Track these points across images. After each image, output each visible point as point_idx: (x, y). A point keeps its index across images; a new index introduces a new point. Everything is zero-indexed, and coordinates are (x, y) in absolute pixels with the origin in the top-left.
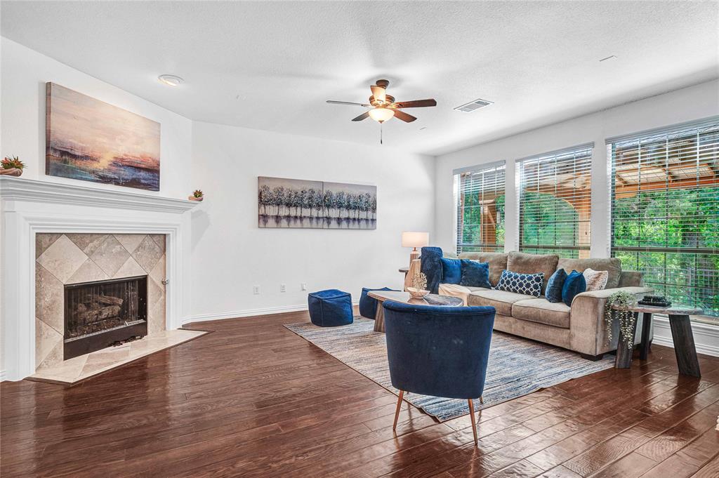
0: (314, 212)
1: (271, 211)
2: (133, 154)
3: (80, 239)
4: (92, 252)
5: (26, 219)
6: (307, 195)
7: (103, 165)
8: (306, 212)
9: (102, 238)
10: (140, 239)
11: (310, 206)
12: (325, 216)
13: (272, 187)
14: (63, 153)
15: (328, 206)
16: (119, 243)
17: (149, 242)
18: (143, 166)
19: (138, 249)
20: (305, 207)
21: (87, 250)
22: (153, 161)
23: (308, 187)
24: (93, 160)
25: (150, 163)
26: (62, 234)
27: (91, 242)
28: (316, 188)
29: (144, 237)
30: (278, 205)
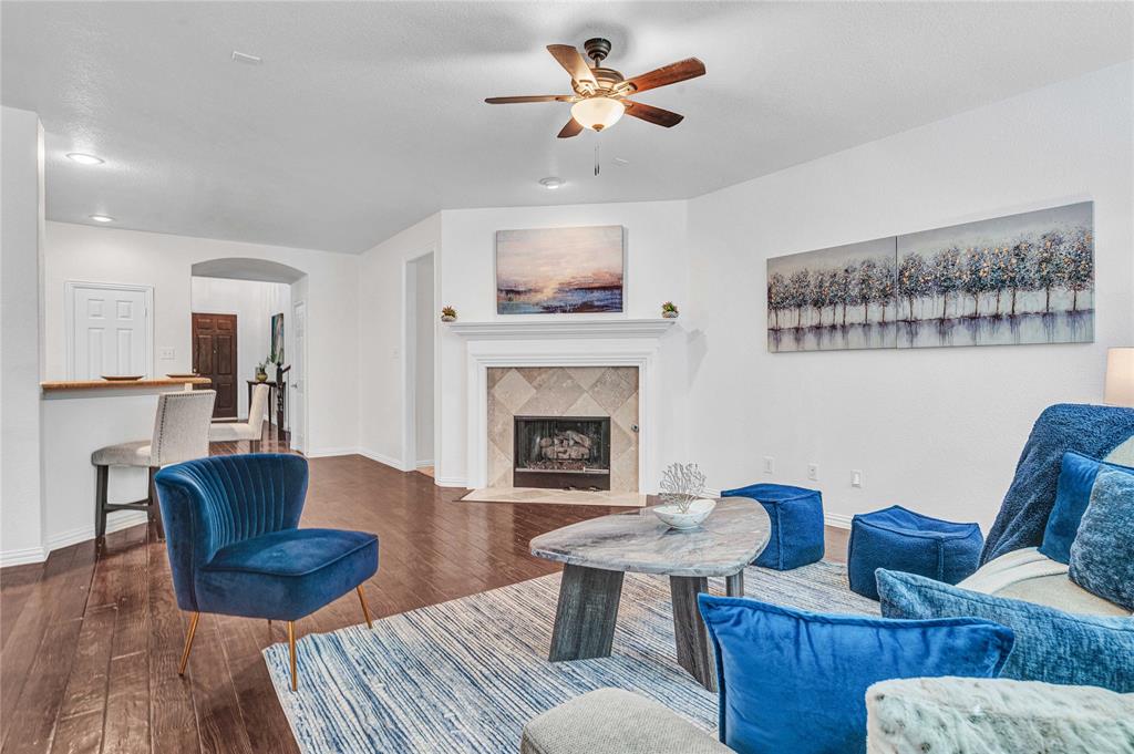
0: (875, 312)
1: (788, 319)
2: (584, 275)
3: (528, 372)
4: (541, 385)
5: (474, 355)
6: (857, 275)
7: (547, 295)
8: (855, 314)
9: (551, 372)
10: (598, 373)
11: (865, 299)
12: (901, 317)
13: (788, 274)
14: (508, 292)
15: (910, 293)
16: (570, 377)
17: (610, 377)
18: (597, 285)
19: (595, 385)
20: (854, 302)
21: (535, 383)
22: (612, 276)
23: (857, 259)
24: (536, 291)
25: (608, 280)
26: (511, 368)
27: (540, 375)
28: (877, 256)
29: (603, 370)
30: (799, 306)
